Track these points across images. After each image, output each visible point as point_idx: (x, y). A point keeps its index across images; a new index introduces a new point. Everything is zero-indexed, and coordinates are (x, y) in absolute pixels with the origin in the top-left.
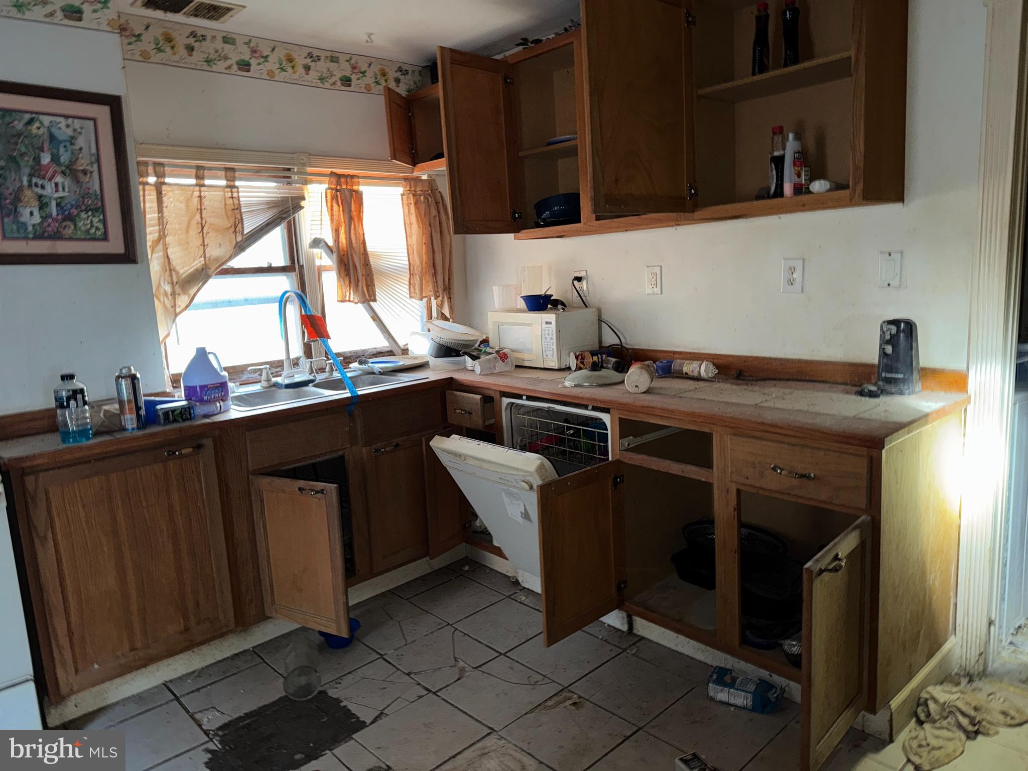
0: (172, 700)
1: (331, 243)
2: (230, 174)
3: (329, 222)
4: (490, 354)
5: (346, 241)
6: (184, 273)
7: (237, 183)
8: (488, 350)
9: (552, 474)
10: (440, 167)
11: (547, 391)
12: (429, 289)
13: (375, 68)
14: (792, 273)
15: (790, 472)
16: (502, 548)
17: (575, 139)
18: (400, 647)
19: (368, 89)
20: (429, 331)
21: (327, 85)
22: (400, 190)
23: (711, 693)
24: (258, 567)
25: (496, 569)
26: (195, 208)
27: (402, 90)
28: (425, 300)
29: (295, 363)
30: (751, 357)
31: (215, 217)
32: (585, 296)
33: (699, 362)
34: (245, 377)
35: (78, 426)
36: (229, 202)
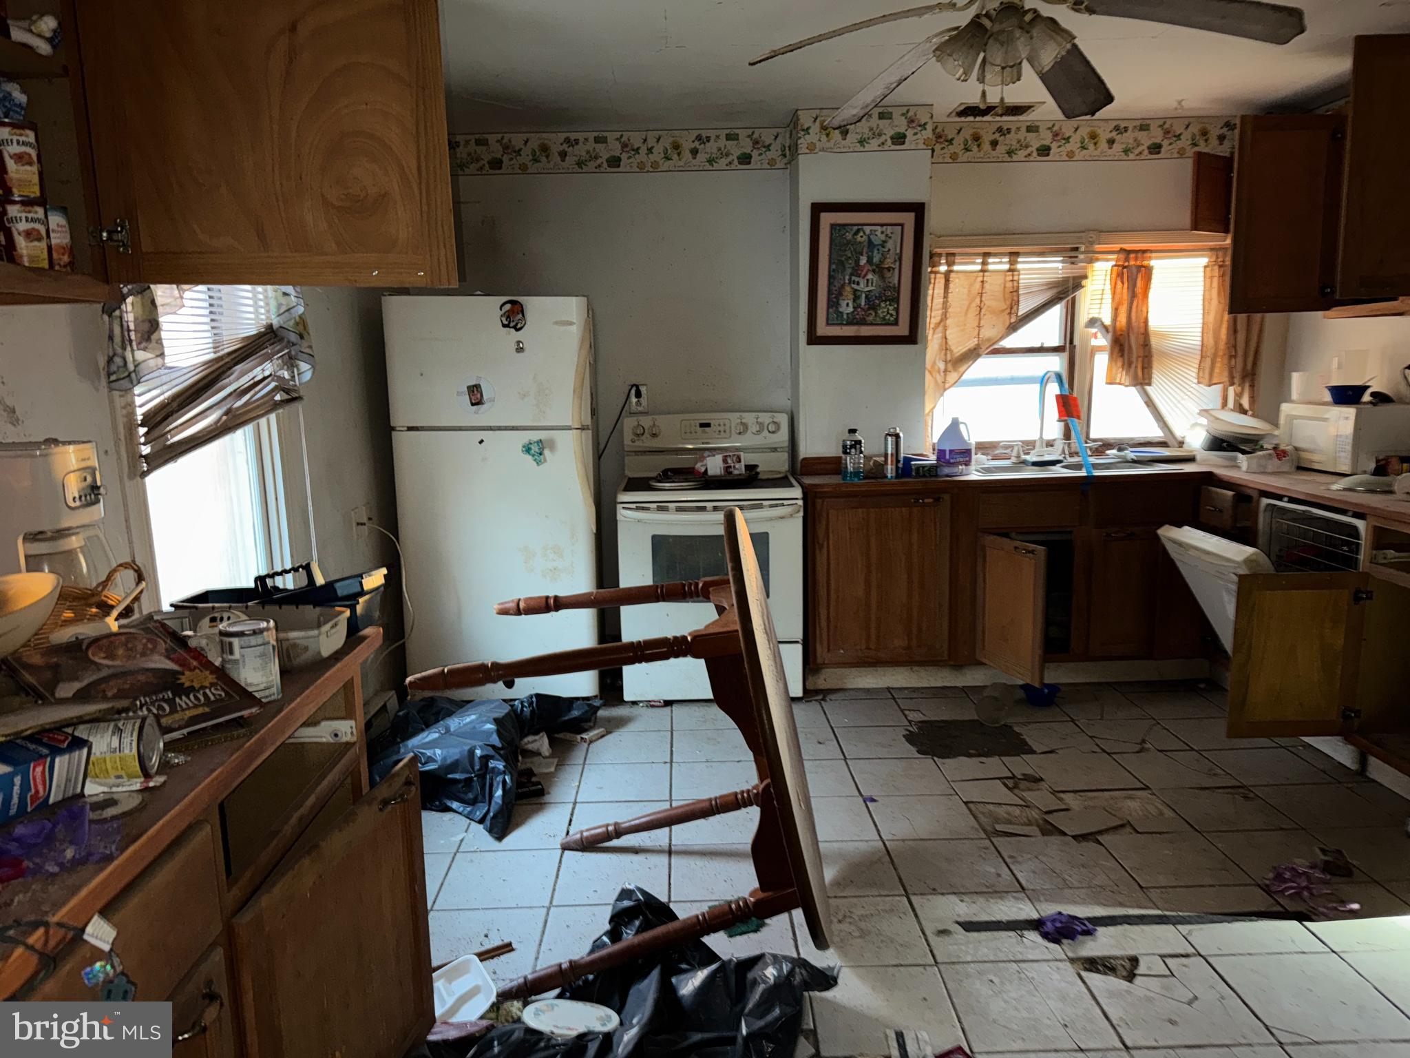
0: (891, 700)
1: (1107, 321)
2: (1014, 258)
4: (1267, 449)
5: (1126, 320)
6: (958, 352)
7: (1019, 266)
8: (1264, 445)
9: (1266, 568)
12: (1221, 372)
13: (1195, 129)
19: (1180, 152)
21: (1132, 156)
22: (1204, 261)
26: (976, 292)
27: (1225, 148)
28: (1218, 387)
31: (994, 299)
34: (995, 452)
36: (1009, 285)
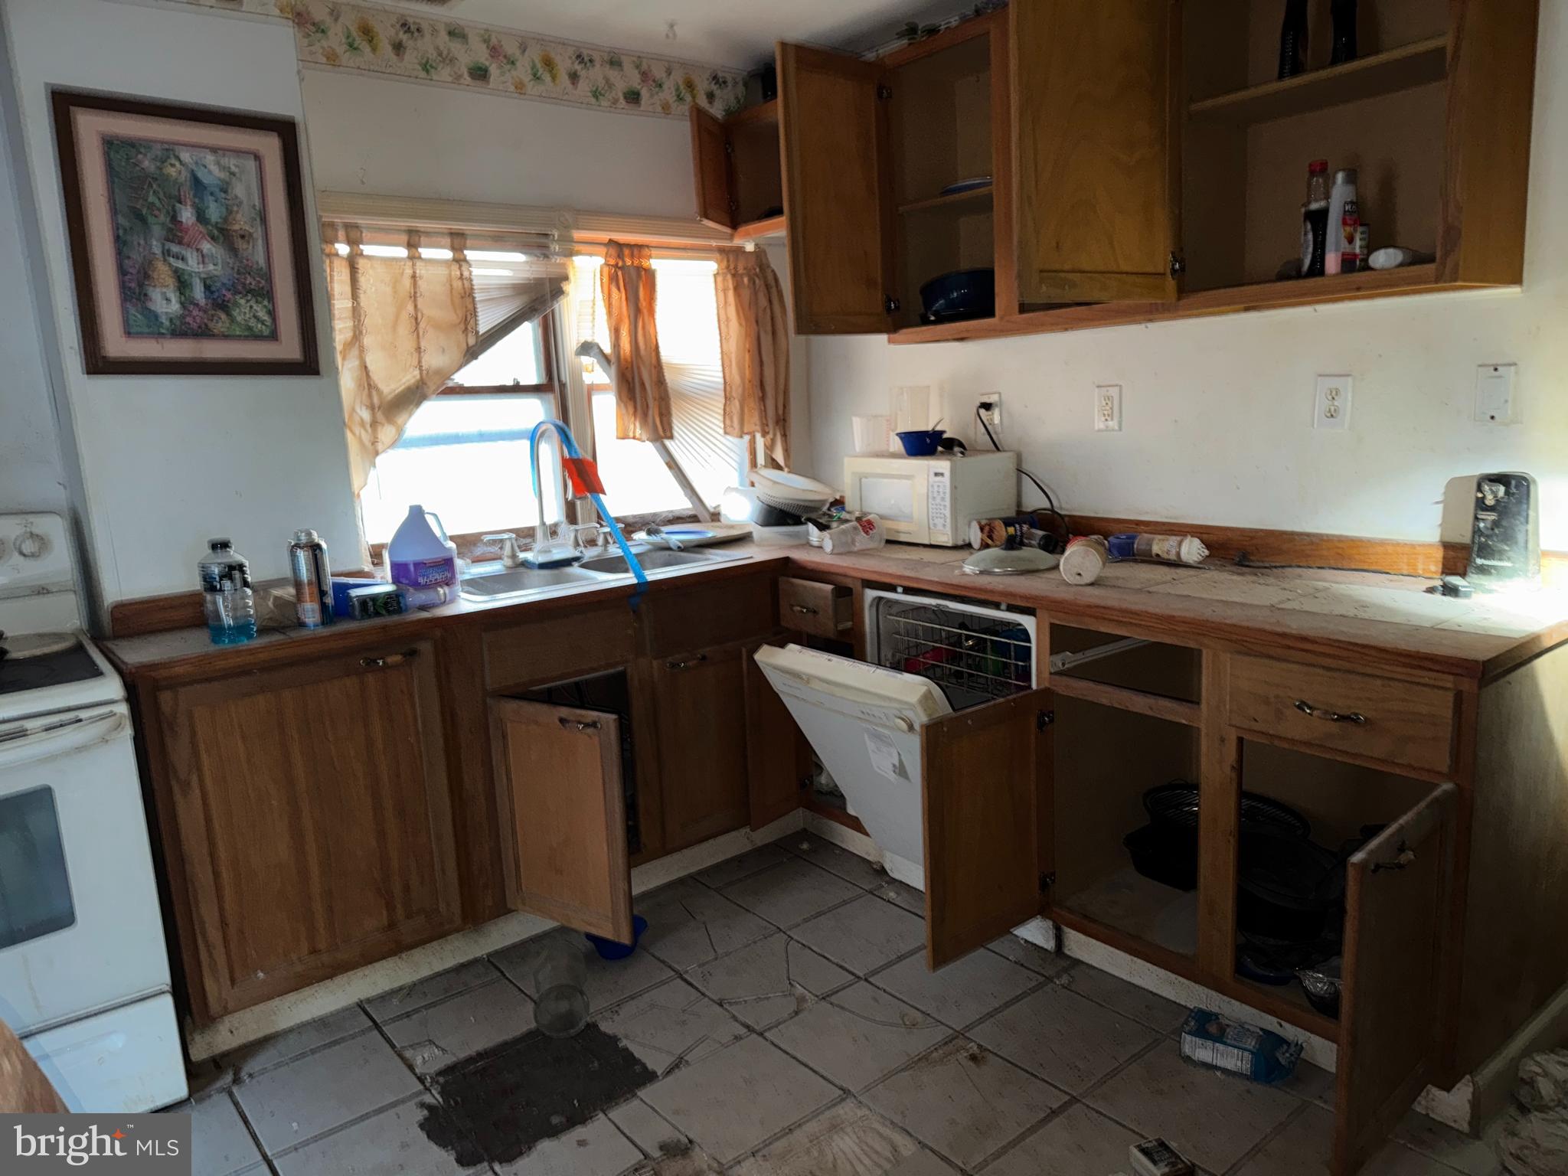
0: (369, 1029)
1: (607, 349)
2: (458, 242)
3: (605, 317)
4: (847, 521)
5: (631, 346)
6: (390, 393)
7: (468, 254)
8: (844, 515)
9: (944, 708)
10: (777, 230)
11: (937, 580)
12: (753, 421)
13: (678, 78)
14: (1333, 398)
15: (1326, 712)
16: (861, 819)
17: (990, 184)
18: (707, 962)
19: (666, 108)
20: (753, 485)
21: (605, 103)
22: (710, 267)
23: (1187, 1050)
24: (498, 836)
25: (851, 849)
26: (406, 293)
27: (717, 111)
28: (747, 438)
29: (553, 531)
30: (1261, 530)
31: (436, 308)
32: (996, 433)
33: (1179, 538)
34: (479, 551)
35: (235, 618)
36: (458, 284)
